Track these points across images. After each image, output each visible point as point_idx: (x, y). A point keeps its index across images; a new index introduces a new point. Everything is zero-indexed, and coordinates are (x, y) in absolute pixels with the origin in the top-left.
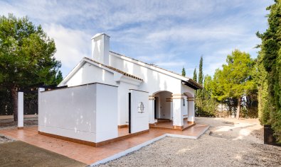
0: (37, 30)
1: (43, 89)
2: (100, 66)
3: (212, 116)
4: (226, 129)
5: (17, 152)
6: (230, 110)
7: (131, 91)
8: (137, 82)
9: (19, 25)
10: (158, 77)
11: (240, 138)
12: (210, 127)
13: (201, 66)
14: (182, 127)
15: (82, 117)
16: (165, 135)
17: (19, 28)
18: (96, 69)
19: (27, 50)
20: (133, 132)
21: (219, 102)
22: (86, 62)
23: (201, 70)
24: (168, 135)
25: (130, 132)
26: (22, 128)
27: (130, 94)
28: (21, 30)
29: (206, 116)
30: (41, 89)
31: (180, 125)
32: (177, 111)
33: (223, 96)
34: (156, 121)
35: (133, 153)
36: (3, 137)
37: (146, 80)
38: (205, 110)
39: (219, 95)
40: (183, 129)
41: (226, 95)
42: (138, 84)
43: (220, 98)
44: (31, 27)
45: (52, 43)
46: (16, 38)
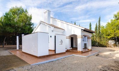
0: (25, 11)
1: (24, 35)
2: (46, 24)
3: (105, 46)
4: (107, 53)
5: (11, 58)
6: (116, 44)
7: (56, 35)
8: (62, 31)
9: (19, 10)
10: (71, 28)
11: (114, 58)
12: (100, 52)
13: (99, 21)
14: (82, 51)
15: (34, 46)
16: (72, 55)
17: (19, 11)
18: (45, 25)
19: (21, 19)
20: (56, 53)
21: (109, 39)
22: (41, 23)
23: (99, 23)
24: (74, 55)
25: (55, 53)
26: (18, 50)
27: (55, 36)
28: (19, 12)
29: (102, 47)
30: (23, 35)
31: (81, 50)
32: (79, 44)
33: (111, 36)
34: (71, 48)
35: (52, 61)
36: (11, 53)
37: (66, 30)
38: (101, 43)
39: (108, 36)
40: (82, 52)
41: (112, 36)
42: (63, 31)
43: (109, 37)
44: (23, 10)
45: (31, 16)
46: (18, 15)
